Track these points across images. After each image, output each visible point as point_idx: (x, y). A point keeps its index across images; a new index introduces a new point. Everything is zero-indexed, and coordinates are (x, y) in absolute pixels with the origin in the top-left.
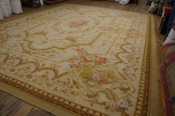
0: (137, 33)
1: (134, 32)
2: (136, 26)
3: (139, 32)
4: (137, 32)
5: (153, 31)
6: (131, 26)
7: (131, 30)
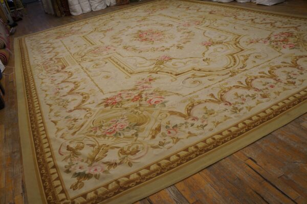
0: (49, 69)
1: (56, 68)
2: (63, 82)
3: (47, 72)
4: (51, 70)
5: (20, 90)
6: (72, 75)
7: (63, 68)
